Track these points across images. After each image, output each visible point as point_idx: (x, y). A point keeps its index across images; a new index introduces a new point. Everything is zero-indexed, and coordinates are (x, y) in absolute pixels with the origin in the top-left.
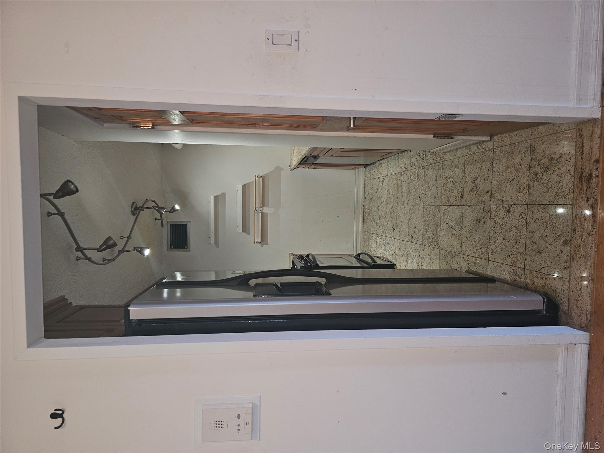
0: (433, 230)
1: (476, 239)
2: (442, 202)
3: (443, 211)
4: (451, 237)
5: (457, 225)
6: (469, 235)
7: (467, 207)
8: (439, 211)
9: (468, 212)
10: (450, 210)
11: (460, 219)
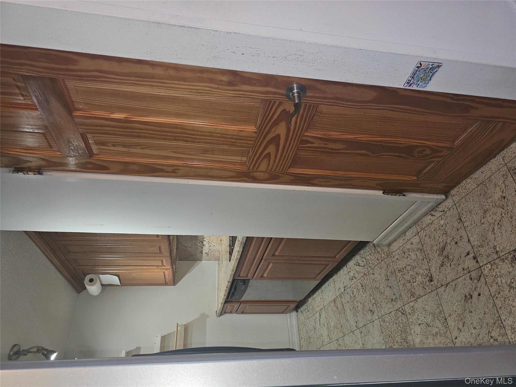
0: (401, 343)
1: (475, 324)
2: (404, 301)
3: (408, 312)
4: (433, 340)
5: (436, 318)
6: (461, 323)
7: (443, 288)
8: (403, 314)
9: (447, 294)
10: (419, 305)
11: (438, 308)
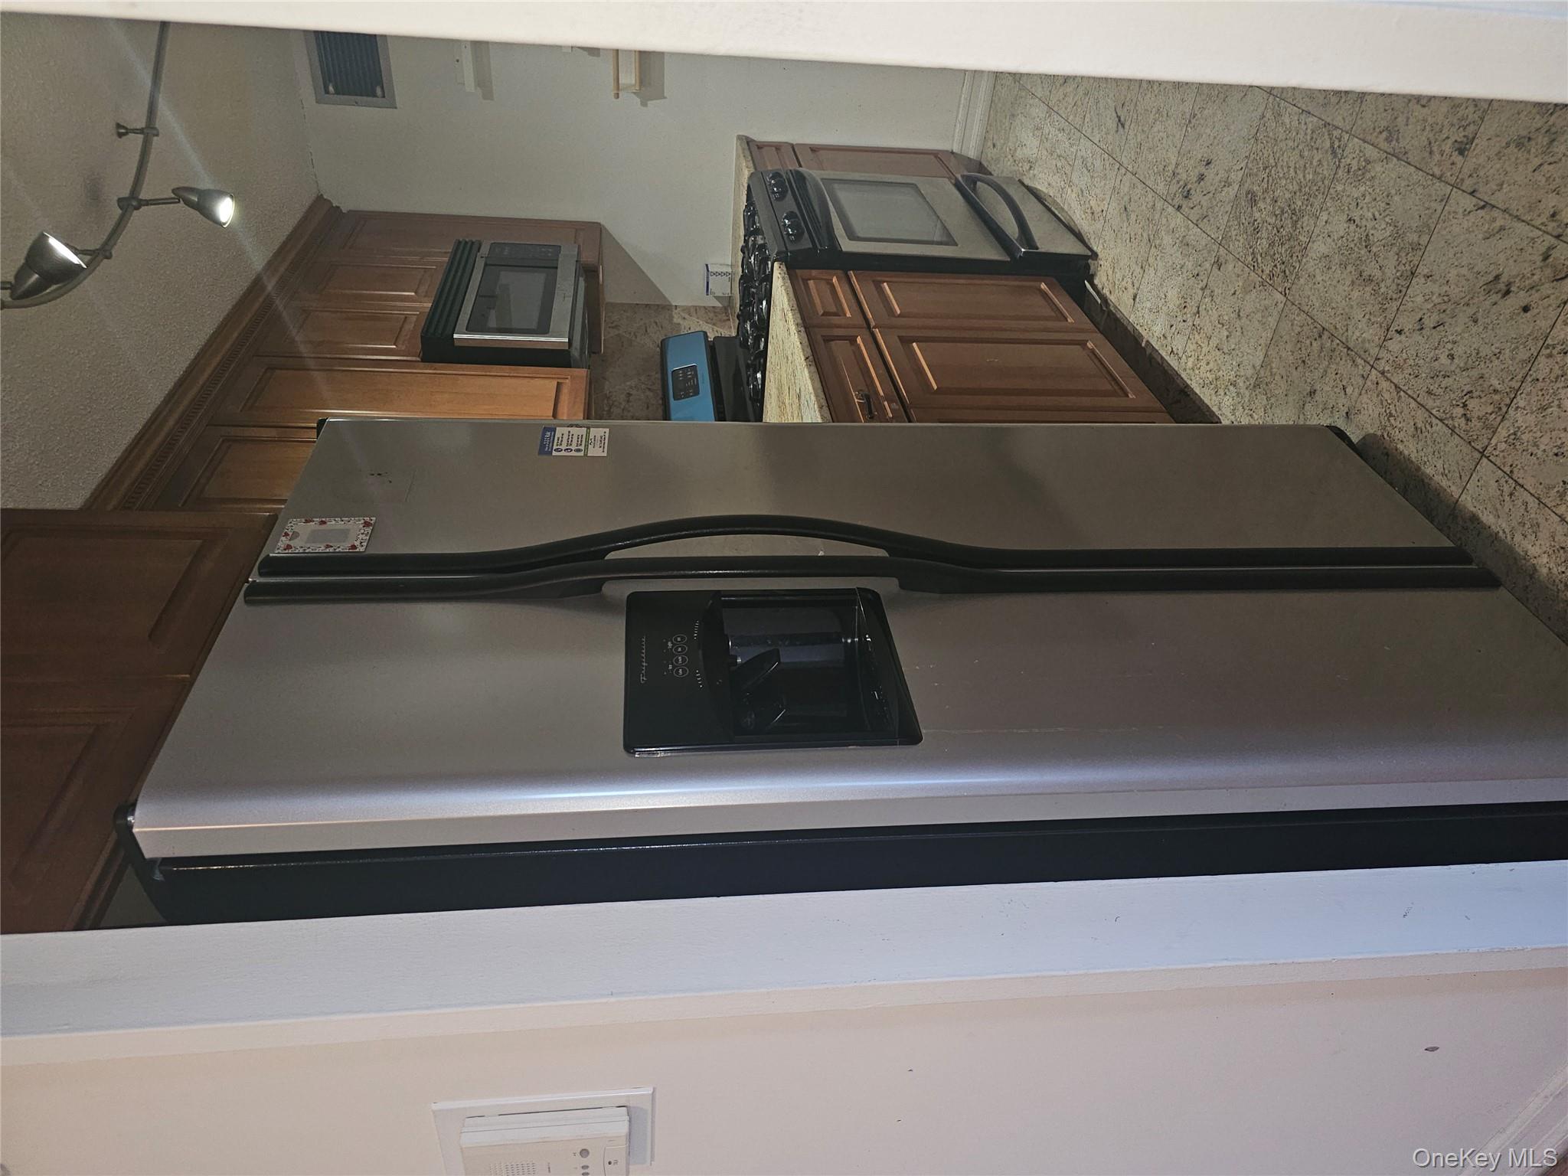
0: (1283, 212)
1: (1459, 351)
2: (1360, 122)
3: (1348, 161)
4: (1353, 282)
5: (1395, 249)
6: (1435, 317)
7: (1468, 202)
8: (1334, 153)
9: (1465, 225)
10: (1387, 173)
11: (1420, 233)
